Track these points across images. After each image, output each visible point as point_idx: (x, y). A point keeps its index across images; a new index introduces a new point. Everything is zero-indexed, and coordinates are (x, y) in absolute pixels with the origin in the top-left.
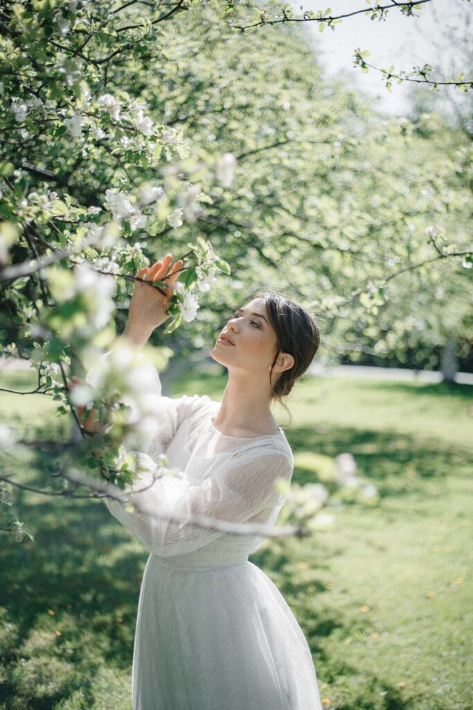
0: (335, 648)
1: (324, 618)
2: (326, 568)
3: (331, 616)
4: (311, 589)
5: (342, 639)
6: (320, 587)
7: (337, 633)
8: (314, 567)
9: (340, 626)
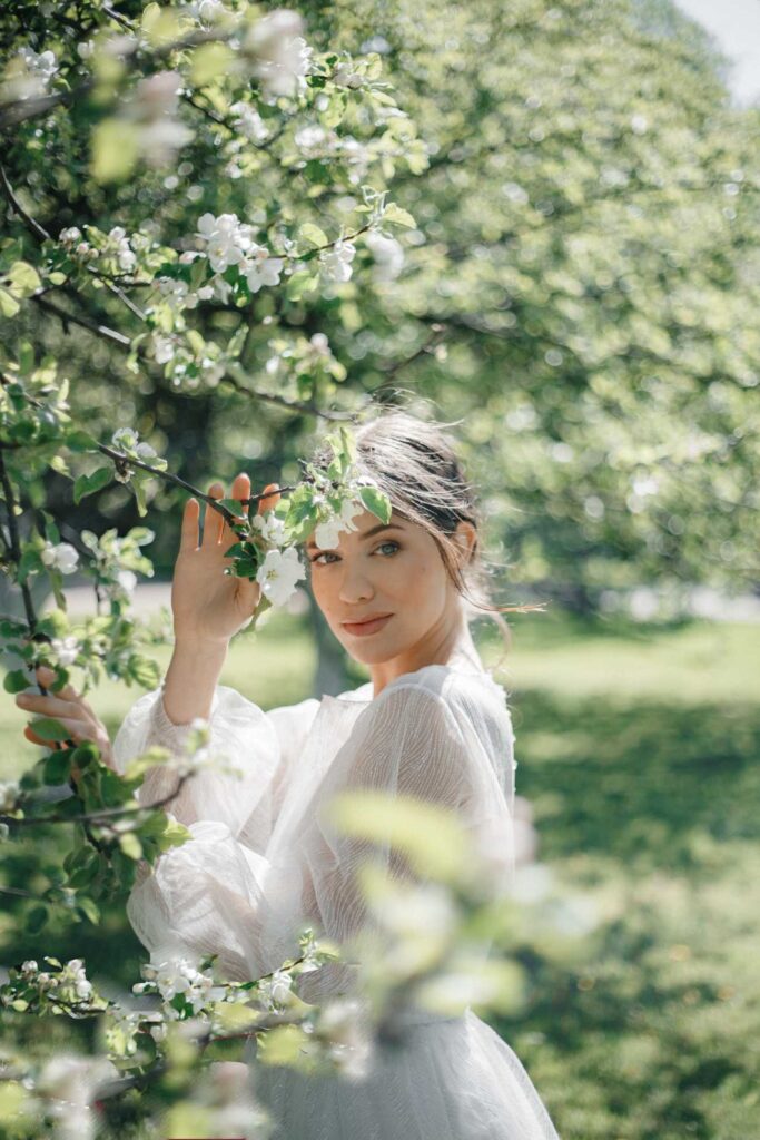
0: (726, 1113)
1: (711, 1053)
2: (721, 959)
3: (723, 1051)
4: (690, 999)
5: (740, 1094)
6: (708, 994)
7: (731, 1084)
8: (699, 955)
9: (738, 1070)
